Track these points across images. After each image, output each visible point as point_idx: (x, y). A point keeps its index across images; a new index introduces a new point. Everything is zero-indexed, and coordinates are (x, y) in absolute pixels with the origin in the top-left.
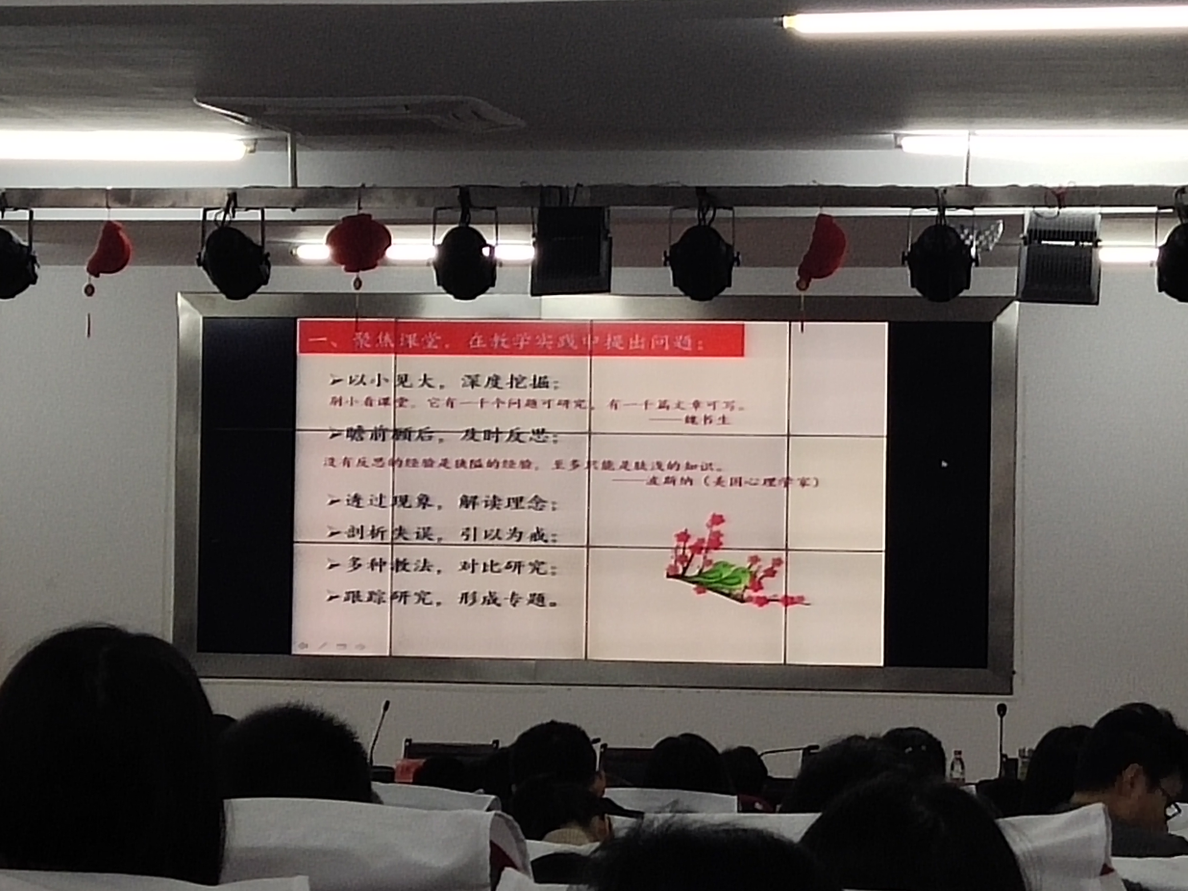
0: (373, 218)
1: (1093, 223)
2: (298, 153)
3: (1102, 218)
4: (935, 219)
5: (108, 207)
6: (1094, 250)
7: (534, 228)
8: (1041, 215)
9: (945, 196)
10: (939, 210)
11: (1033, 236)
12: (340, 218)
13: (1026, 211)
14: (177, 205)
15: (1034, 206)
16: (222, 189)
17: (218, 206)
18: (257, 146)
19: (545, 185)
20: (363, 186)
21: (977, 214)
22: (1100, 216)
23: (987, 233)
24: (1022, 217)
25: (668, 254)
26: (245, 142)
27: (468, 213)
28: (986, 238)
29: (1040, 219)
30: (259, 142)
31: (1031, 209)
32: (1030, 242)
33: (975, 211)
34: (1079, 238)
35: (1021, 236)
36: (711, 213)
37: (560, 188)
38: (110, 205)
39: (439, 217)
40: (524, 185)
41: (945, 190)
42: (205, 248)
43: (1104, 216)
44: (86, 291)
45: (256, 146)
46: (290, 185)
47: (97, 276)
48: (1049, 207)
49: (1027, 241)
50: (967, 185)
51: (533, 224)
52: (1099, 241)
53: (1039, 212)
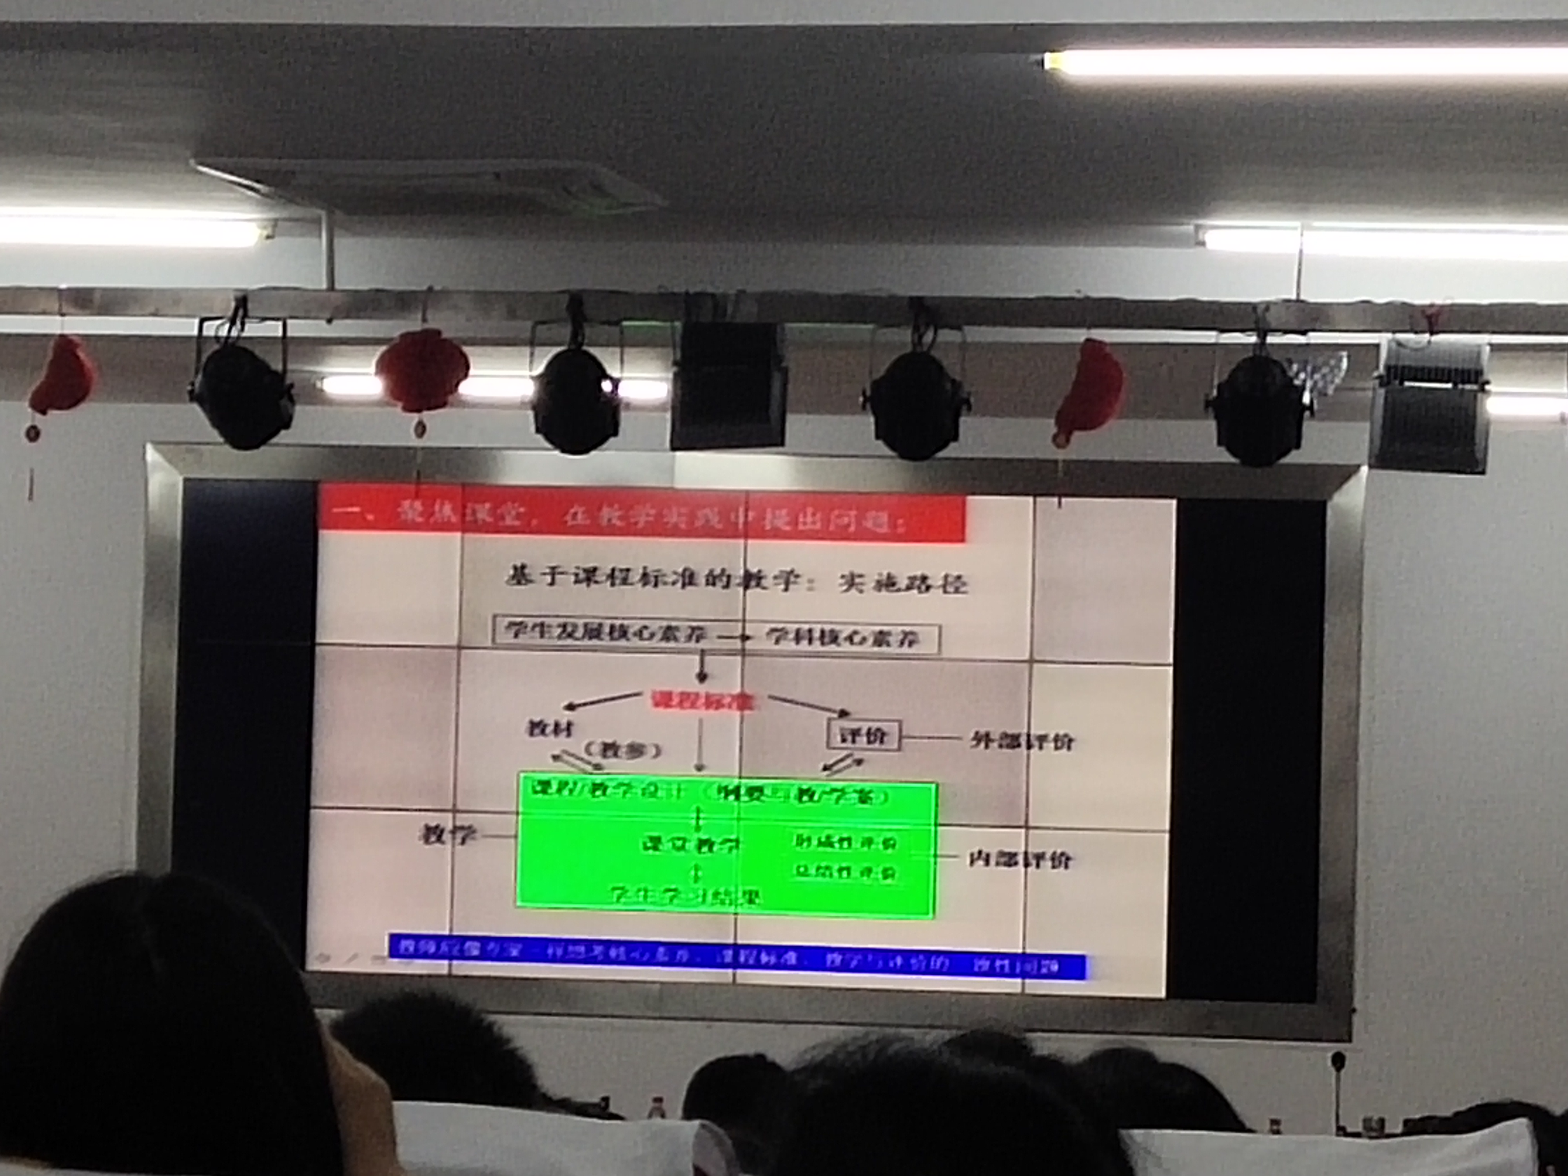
0: (445, 335)
1: (1479, 354)
2: (336, 241)
3: (1492, 350)
4: (1251, 348)
5: (63, 315)
6: (1479, 395)
7: (675, 354)
8: (1405, 343)
9: (1267, 314)
10: (1259, 336)
11: (1392, 376)
12: (396, 334)
13: (1383, 339)
14: (161, 313)
15: (1394, 332)
16: (226, 290)
17: (219, 315)
18: (277, 229)
19: (692, 291)
20: (430, 289)
21: (1313, 341)
22: (1488, 348)
23: (1325, 370)
24: (1377, 346)
25: (868, 393)
26: (259, 223)
27: (581, 327)
28: (1324, 376)
29: (1402, 350)
30: (280, 223)
31: (1389, 336)
32: (1389, 383)
33: (1309, 339)
34: (1459, 380)
35: (1376, 374)
36: (928, 337)
37: (713, 295)
38: (64, 310)
39: (538, 334)
40: (662, 290)
41: (1268, 306)
42: (200, 377)
43: (1494, 348)
44: (28, 434)
45: (274, 230)
46: (324, 286)
47: (44, 413)
48: (1416, 332)
49: (1384, 382)
50: (1298, 301)
51: (674, 347)
52: (1488, 382)
53: (1403, 342)
